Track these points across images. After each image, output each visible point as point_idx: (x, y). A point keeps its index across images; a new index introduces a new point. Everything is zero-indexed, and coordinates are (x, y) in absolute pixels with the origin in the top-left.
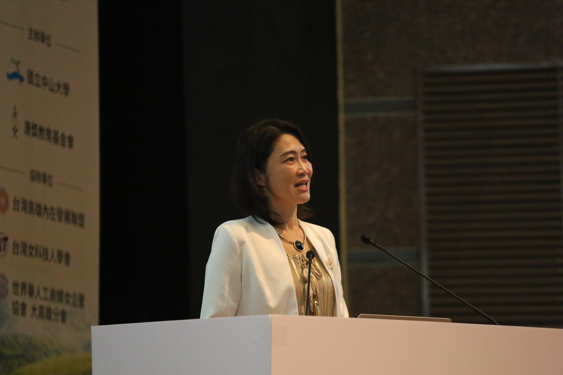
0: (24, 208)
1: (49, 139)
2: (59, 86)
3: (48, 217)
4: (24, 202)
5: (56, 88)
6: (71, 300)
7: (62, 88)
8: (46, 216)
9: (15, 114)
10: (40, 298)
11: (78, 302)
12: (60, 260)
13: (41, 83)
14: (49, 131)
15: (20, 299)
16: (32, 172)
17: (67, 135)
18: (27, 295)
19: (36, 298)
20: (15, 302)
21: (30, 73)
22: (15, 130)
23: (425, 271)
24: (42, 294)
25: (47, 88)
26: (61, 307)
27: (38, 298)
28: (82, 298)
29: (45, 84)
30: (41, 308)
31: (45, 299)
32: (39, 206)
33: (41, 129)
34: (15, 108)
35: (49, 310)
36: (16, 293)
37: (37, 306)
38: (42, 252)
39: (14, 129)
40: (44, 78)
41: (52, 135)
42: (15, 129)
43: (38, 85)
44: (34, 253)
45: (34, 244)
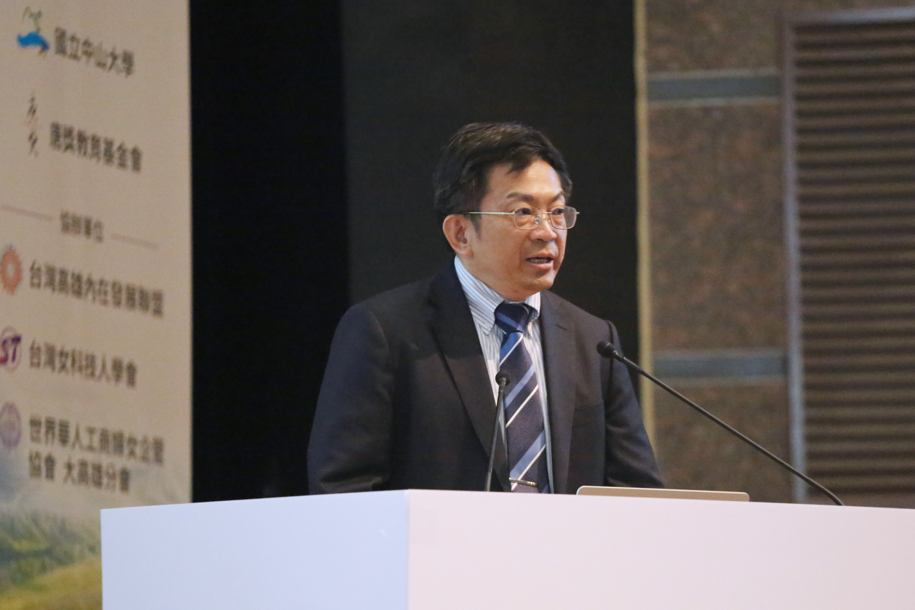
0: (51, 283)
1: (96, 154)
2: (114, 57)
3: (94, 298)
4: (51, 271)
5: (109, 61)
6: (138, 451)
7: (119, 62)
8: (90, 297)
9: (33, 111)
10: (81, 447)
11: (151, 454)
12: (118, 378)
13: (80, 53)
14: (95, 140)
15: (44, 449)
16: (64, 216)
17: (129, 146)
18: (57, 441)
19: (73, 446)
20: (34, 454)
21: (61, 35)
22: (33, 140)
23: (797, 394)
24: (85, 439)
25: (93, 61)
26: (119, 462)
27: (77, 446)
28: (159, 446)
29: (88, 54)
30: (83, 464)
31: (91, 448)
32: (78, 278)
33: (82, 138)
34: (33, 100)
35: (98, 468)
36: (35, 439)
37: (75, 461)
38: (84, 363)
39: (31, 137)
40: (87, 43)
41: (102, 147)
42: (34, 138)
43: (75, 57)
44: (69, 363)
45: (68, 349)
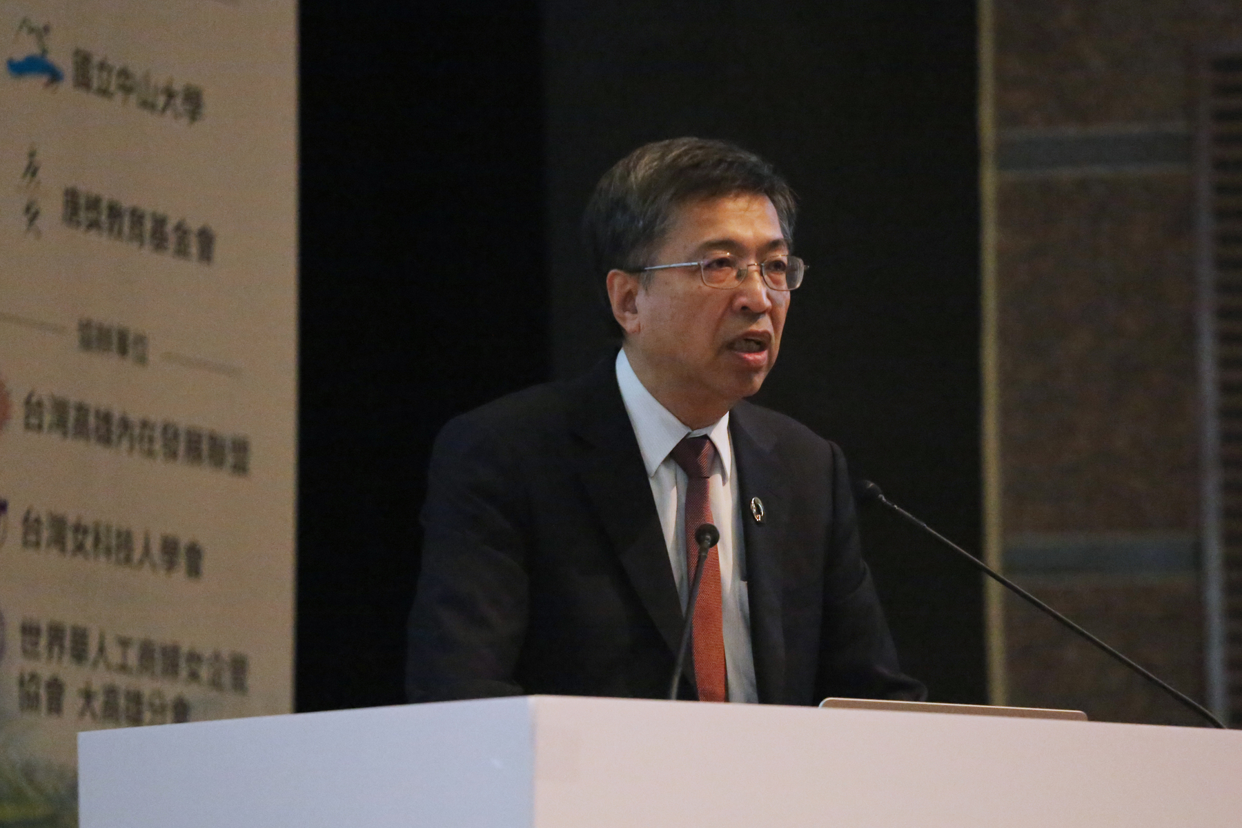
0: (61, 424)
1: (138, 237)
2: (170, 94)
3: (132, 448)
4: (60, 407)
5: (161, 100)
6: (205, 672)
7: (178, 101)
8: (125, 444)
9: (32, 170)
10: (108, 667)
11: (227, 678)
12: (171, 565)
13: (113, 88)
14: (137, 217)
15: (45, 669)
16: (85, 326)
17: (194, 225)
18: (67, 658)
19: (95, 664)
20: (27, 678)
21: (83, 61)
22: (32, 214)
24: (114, 654)
25: (133, 99)
26: (172, 690)
27: (101, 665)
28: (239, 666)
29: (127, 90)
30: (111, 692)
31: (123, 668)
32: (106, 418)
33: (115, 212)
34: (32, 155)
35: (136, 698)
36: (30, 652)
37: (97, 686)
38: (114, 542)
39: (28, 209)
40: (124, 73)
41: (148, 225)
42: (33, 210)
43: (104, 92)
44: (89, 542)
45: (88, 521)
